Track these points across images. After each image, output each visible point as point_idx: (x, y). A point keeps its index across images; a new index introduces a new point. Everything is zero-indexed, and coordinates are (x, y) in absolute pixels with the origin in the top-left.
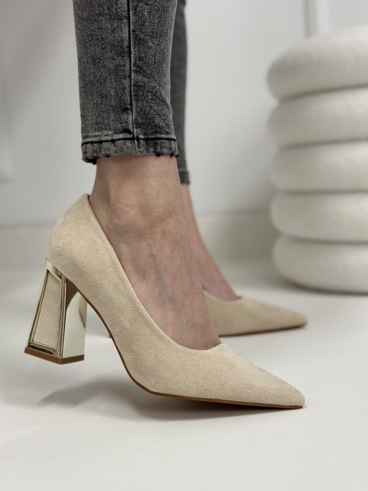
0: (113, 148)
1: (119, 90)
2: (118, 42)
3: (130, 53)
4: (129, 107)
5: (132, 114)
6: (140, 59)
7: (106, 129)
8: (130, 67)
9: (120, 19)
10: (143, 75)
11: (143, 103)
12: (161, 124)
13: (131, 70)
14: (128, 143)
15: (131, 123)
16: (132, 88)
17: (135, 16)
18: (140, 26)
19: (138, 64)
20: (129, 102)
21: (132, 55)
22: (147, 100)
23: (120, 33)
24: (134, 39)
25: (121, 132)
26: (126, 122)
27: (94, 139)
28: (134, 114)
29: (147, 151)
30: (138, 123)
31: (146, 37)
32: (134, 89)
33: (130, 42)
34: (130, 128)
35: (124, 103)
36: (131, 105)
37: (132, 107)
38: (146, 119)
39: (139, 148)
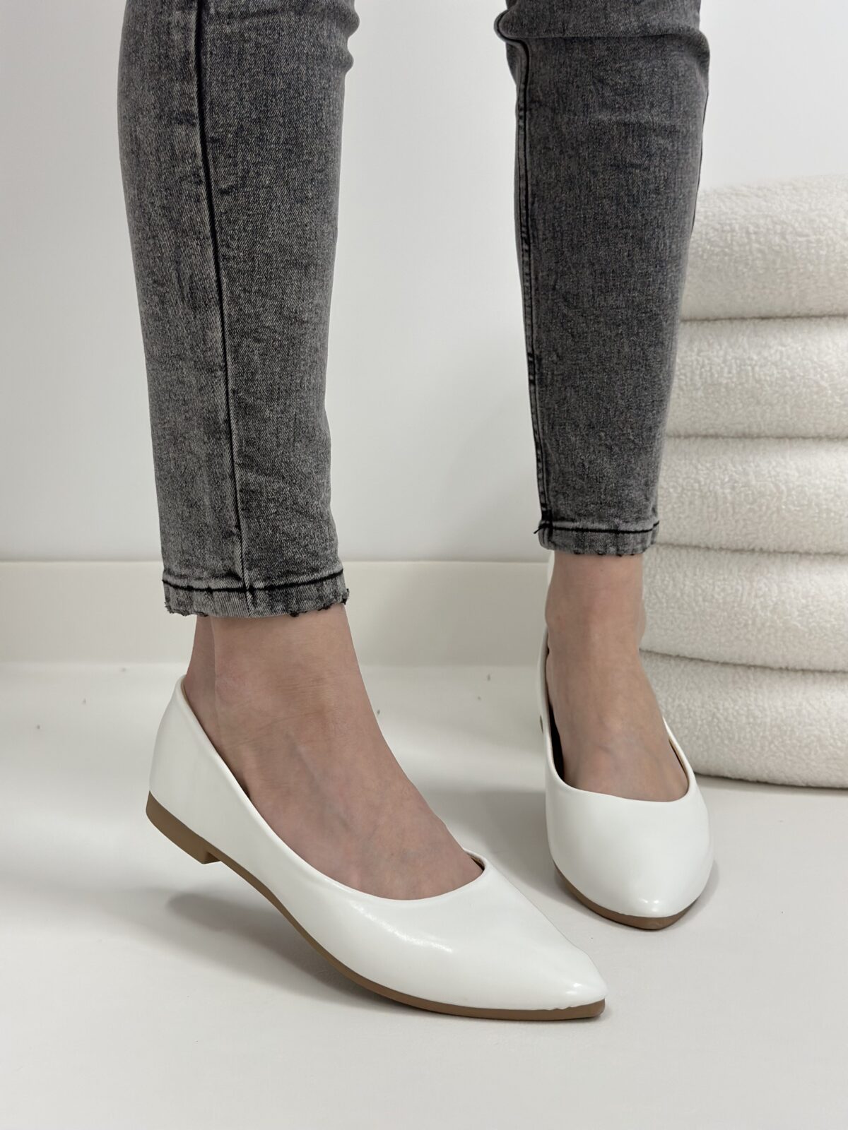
0: (211, 603)
1: (216, 499)
2: (209, 412)
3: (230, 432)
4: (235, 530)
5: (241, 542)
6: (249, 442)
7: (198, 566)
8: (232, 458)
9: (211, 371)
10: (257, 471)
11: (259, 522)
12: (297, 556)
13: (233, 464)
14: (235, 598)
15: (238, 561)
16: (238, 496)
17: (235, 363)
18: (247, 381)
19: (246, 451)
20: (234, 523)
21: (234, 437)
22: (267, 516)
23: (212, 395)
24: (235, 407)
25: (222, 577)
26: (231, 559)
27: (178, 582)
28: (244, 542)
29: (272, 608)
30: (252, 559)
31: (259, 401)
32: (241, 497)
33: (229, 412)
34: (238, 570)
35: (226, 522)
36: (238, 526)
37: (240, 529)
38: (268, 552)
39: (255, 607)
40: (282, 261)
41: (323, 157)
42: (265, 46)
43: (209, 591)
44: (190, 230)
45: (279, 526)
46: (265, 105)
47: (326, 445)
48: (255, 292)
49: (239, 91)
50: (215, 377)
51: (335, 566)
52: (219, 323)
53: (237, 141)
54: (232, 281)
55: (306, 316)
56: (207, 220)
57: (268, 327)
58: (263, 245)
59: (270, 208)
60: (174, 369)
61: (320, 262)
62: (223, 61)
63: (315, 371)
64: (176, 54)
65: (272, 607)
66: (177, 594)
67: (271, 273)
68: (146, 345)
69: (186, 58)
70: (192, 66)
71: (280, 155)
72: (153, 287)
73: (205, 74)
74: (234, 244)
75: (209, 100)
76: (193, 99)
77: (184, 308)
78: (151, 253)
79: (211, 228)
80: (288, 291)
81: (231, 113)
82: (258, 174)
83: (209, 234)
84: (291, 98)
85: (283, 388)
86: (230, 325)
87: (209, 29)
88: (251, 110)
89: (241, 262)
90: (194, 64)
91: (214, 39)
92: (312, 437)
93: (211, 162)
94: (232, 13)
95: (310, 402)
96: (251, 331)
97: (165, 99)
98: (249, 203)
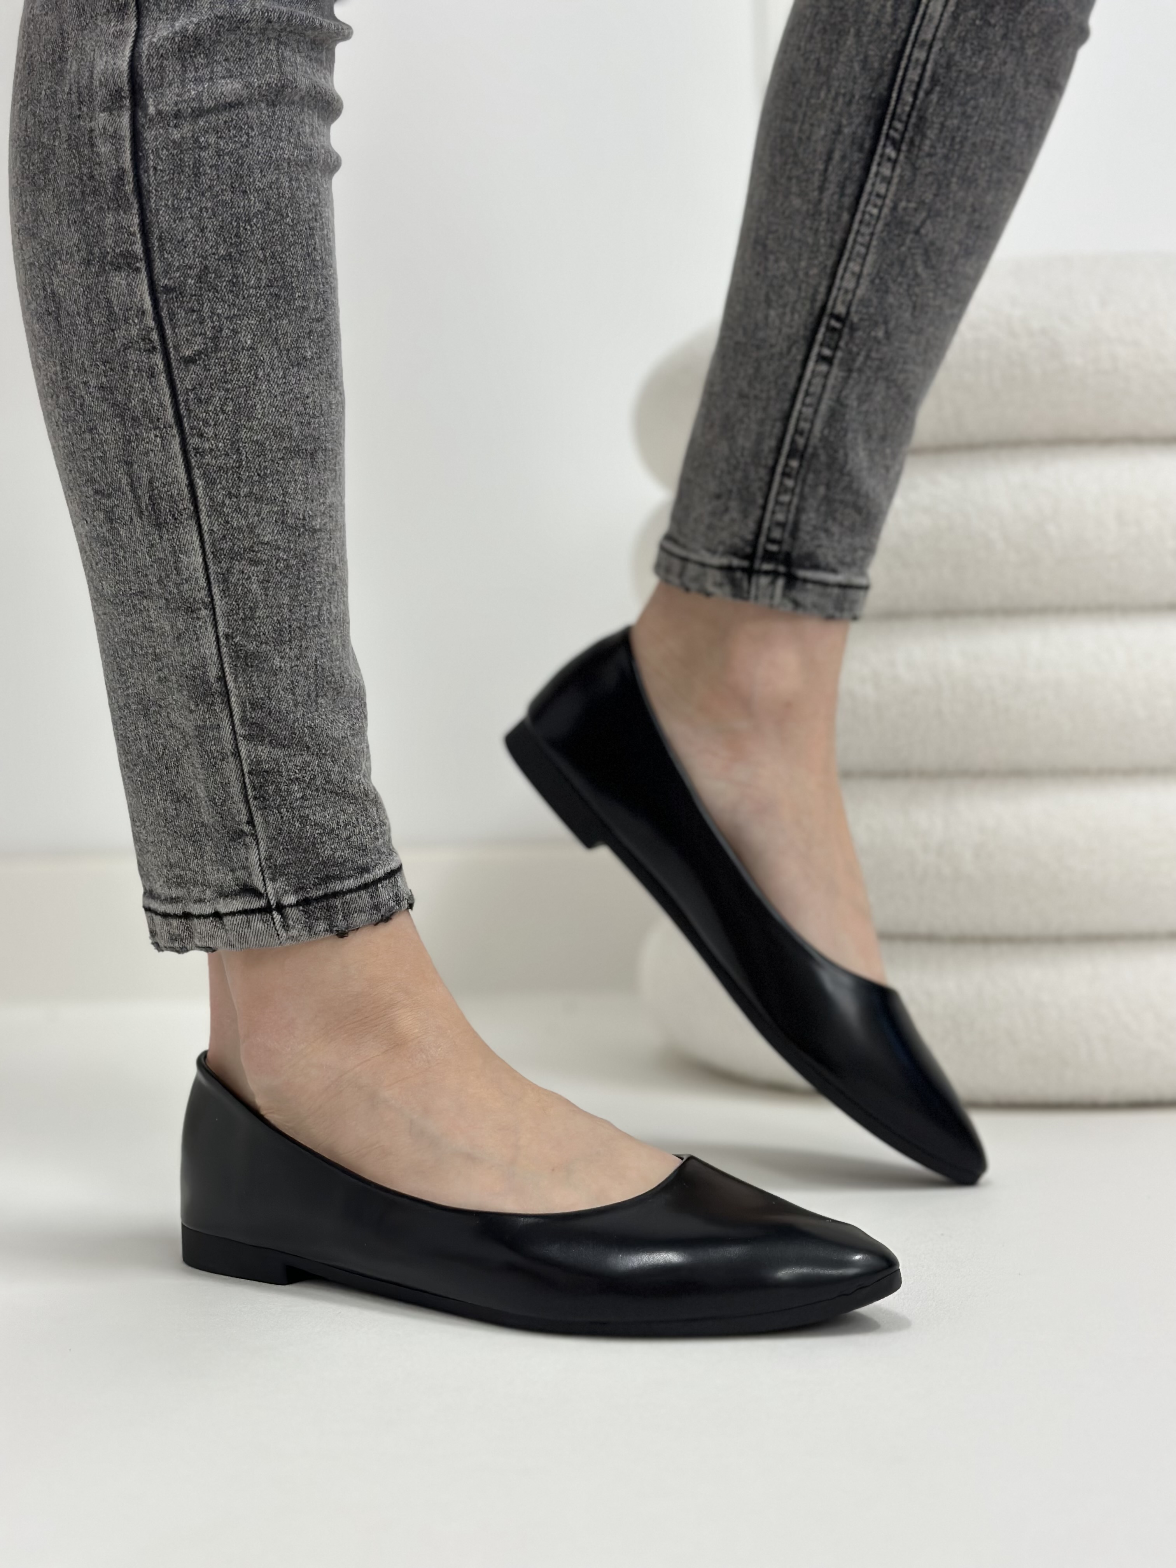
0: (221, 932)
1: (215, 788)
2: (194, 668)
3: (226, 693)
4: (246, 828)
5: (257, 844)
6: (255, 705)
7: (196, 883)
8: (233, 726)
9: (191, 610)
10: (270, 742)
11: (281, 813)
13: (236, 737)
14: (257, 922)
15: (257, 871)
16: (247, 781)
17: (225, 597)
19: (251, 717)
20: (245, 819)
21: (233, 699)
22: (290, 804)
23: (196, 644)
24: (231, 657)
25: (235, 894)
26: (245, 867)
27: (170, 908)
28: (262, 843)
29: (311, 930)
30: (275, 866)
31: (264, 646)
32: (251, 781)
33: (222, 665)
34: (258, 883)
35: (233, 818)
36: (251, 822)
37: (254, 826)
38: (297, 852)
39: (287, 931)
40: (279, 450)
41: (320, 300)
42: (230, 154)
43: (217, 916)
44: (143, 417)
45: (308, 815)
46: (236, 236)
47: (359, 695)
48: (245, 496)
49: (198, 218)
50: (198, 618)
51: (392, 860)
52: (197, 543)
53: (201, 288)
54: (211, 483)
55: (317, 523)
56: (167, 400)
57: (268, 543)
58: (251, 429)
59: (256, 378)
60: (135, 612)
61: (329, 446)
62: (173, 179)
63: (336, 596)
64: (104, 173)
65: (311, 928)
66: (167, 925)
67: (266, 467)
68: (90, 580)
69: (120, 177)
70: (129, 188)
71: (263, 303)
72: (95, 500)
73: (149, 199)
74: (209, 431)
75: (157, 233)
76: (134, 234)
77: (143, 527)
78: (89, 453)
79: (174, 412)
80: (291, 490)
81: (190, 250)
82: (235, 332)
83: (171, 420)
84: (271, 223)
85: (295, 624)
86: (213, 545)
87: (149, 134)
88: (217, 243)
89: (221, 456)
90: (131, 186)
91: (157, 149)
92: (341, 687)
93: (166, 321)
94: (179, 110)
95: (333, 641)
96: (245, 550)
97: (93, 236)
98: (225, 372)
